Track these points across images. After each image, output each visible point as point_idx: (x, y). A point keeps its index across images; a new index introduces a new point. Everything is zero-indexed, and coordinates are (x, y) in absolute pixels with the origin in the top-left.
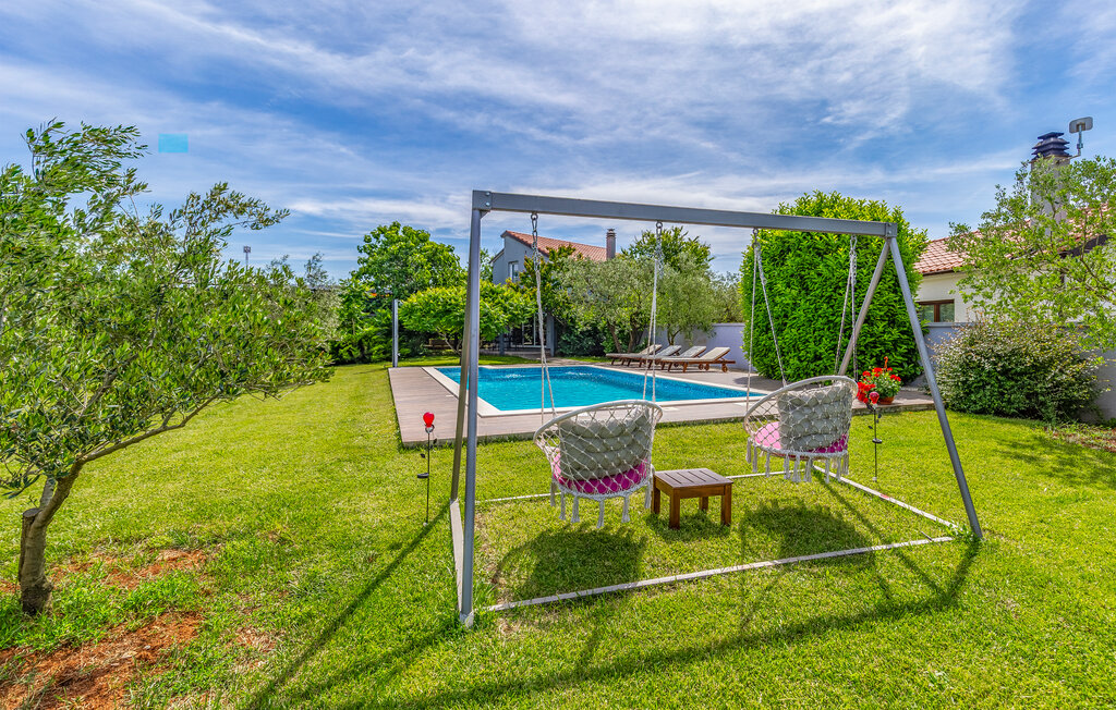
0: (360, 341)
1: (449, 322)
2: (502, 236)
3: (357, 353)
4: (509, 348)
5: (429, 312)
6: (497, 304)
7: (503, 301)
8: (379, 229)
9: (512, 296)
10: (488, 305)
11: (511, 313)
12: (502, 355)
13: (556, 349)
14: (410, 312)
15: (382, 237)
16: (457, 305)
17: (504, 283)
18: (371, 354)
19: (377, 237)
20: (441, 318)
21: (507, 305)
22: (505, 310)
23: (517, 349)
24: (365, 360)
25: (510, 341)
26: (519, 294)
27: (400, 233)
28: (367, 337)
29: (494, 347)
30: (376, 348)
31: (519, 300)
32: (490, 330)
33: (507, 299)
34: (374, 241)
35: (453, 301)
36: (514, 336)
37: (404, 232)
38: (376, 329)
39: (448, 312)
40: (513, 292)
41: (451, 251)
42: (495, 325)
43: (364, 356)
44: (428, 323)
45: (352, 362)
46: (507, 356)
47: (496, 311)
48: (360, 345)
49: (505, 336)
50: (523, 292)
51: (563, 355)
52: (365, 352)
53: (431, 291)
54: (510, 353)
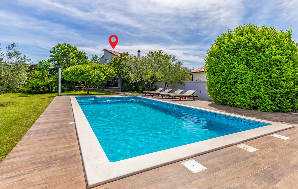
0: (48, 85)
1: (83, 78)
2: (103, 51)
3: (46, 89)
4: (105, 88)
5: (74, 74)
6: (101, 72)
7: (104, 71)
8: (58, 45)
9: (107, 69)
10: (98, 72)
11: (107, 75)
12: (103, 90)
13: (122, 89)
14: (67, 73)
15: (59, 48)
16: (86, 71)
17: (104, 65)
18: (53, 90)
19: (57, 48)
20: (79, 76)
21: (105, 72)
22: (105, 74)
23: (108, 88)
24: (50, 92)
25: (106, 86)
26: (110, 69)
27: (66, 47)
28: (51, 83)
29: (100, 87)
30: (55, 87)
31: (110, 70)
32: (99, 82)
33: (105, 70)
34: (56, 49)
35: (84, 70)
36: (107, 84)
37: (67, 46)
38: (55, 80)
39: (82, 74)
40: (108, 68)
41: (85, 54)
42: (101, 80)
43: (50, 90)
44: (73, 78)
45: (45, 92)
46: (105, 91)
47: (101, 74)
48: (48, 86)
49: (104, 84)
50: (111, 68)
51: (125, 91)
52: (50, 89)
53: (75, 66)
54: (106, 90)
